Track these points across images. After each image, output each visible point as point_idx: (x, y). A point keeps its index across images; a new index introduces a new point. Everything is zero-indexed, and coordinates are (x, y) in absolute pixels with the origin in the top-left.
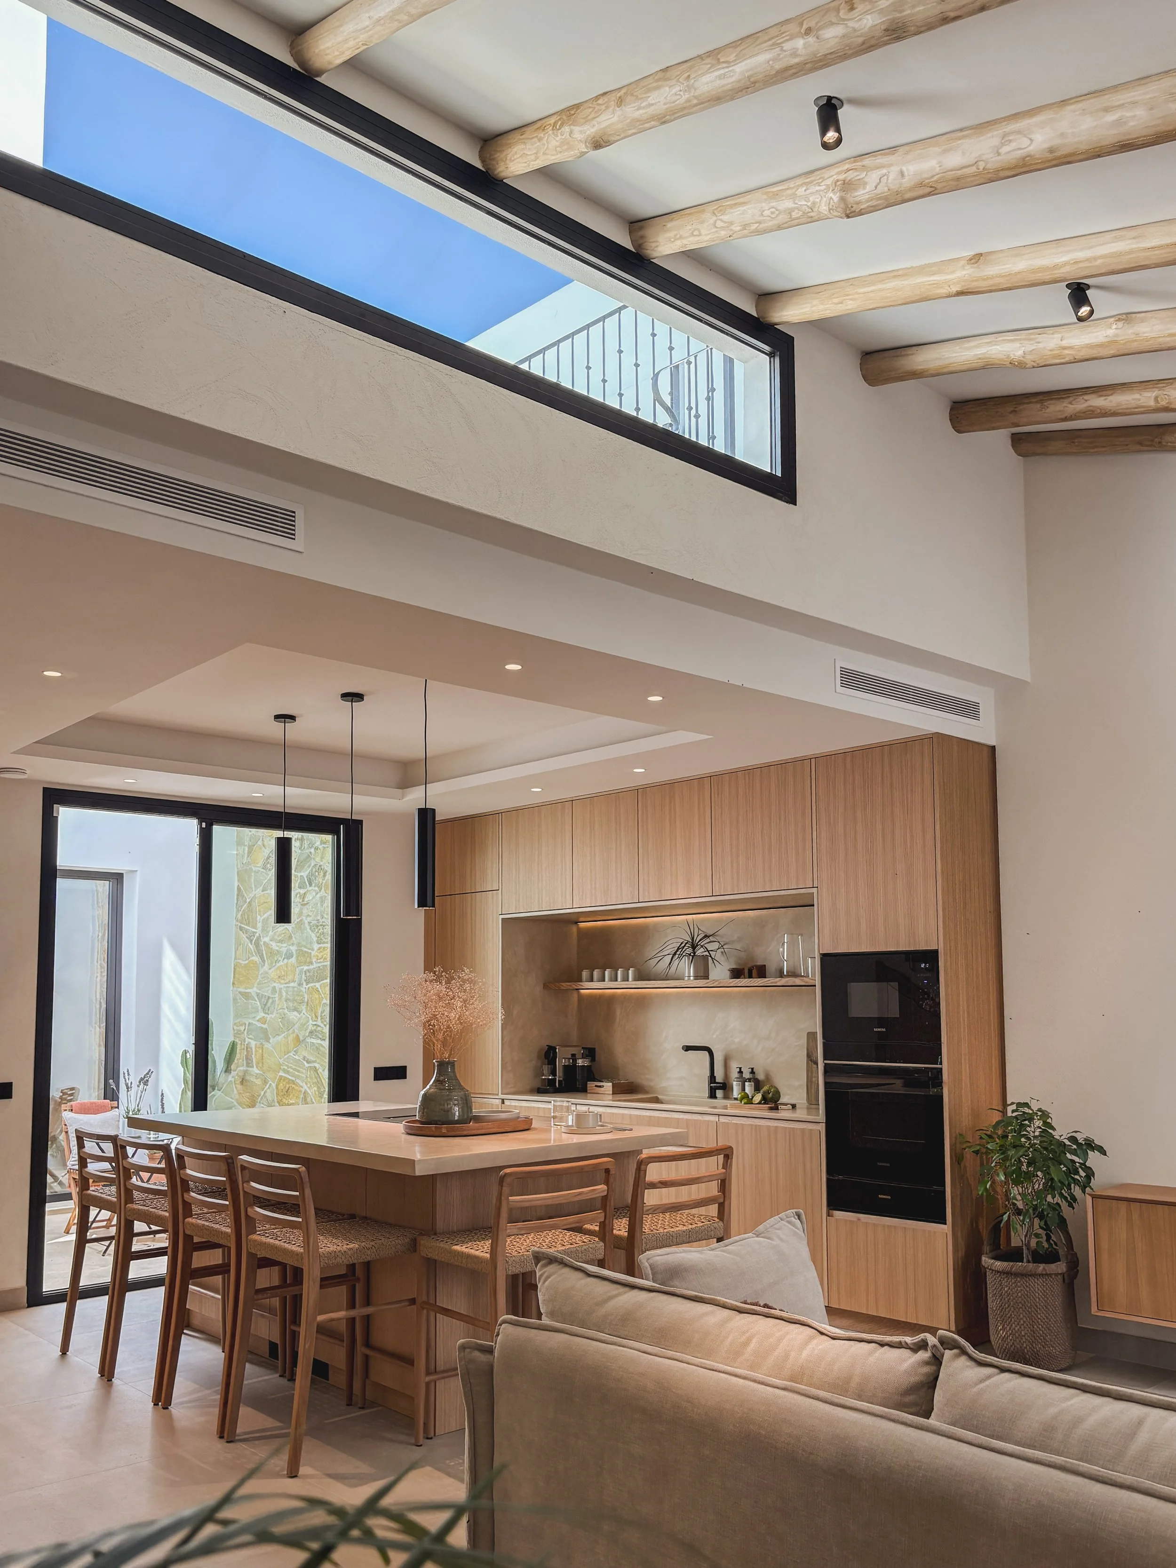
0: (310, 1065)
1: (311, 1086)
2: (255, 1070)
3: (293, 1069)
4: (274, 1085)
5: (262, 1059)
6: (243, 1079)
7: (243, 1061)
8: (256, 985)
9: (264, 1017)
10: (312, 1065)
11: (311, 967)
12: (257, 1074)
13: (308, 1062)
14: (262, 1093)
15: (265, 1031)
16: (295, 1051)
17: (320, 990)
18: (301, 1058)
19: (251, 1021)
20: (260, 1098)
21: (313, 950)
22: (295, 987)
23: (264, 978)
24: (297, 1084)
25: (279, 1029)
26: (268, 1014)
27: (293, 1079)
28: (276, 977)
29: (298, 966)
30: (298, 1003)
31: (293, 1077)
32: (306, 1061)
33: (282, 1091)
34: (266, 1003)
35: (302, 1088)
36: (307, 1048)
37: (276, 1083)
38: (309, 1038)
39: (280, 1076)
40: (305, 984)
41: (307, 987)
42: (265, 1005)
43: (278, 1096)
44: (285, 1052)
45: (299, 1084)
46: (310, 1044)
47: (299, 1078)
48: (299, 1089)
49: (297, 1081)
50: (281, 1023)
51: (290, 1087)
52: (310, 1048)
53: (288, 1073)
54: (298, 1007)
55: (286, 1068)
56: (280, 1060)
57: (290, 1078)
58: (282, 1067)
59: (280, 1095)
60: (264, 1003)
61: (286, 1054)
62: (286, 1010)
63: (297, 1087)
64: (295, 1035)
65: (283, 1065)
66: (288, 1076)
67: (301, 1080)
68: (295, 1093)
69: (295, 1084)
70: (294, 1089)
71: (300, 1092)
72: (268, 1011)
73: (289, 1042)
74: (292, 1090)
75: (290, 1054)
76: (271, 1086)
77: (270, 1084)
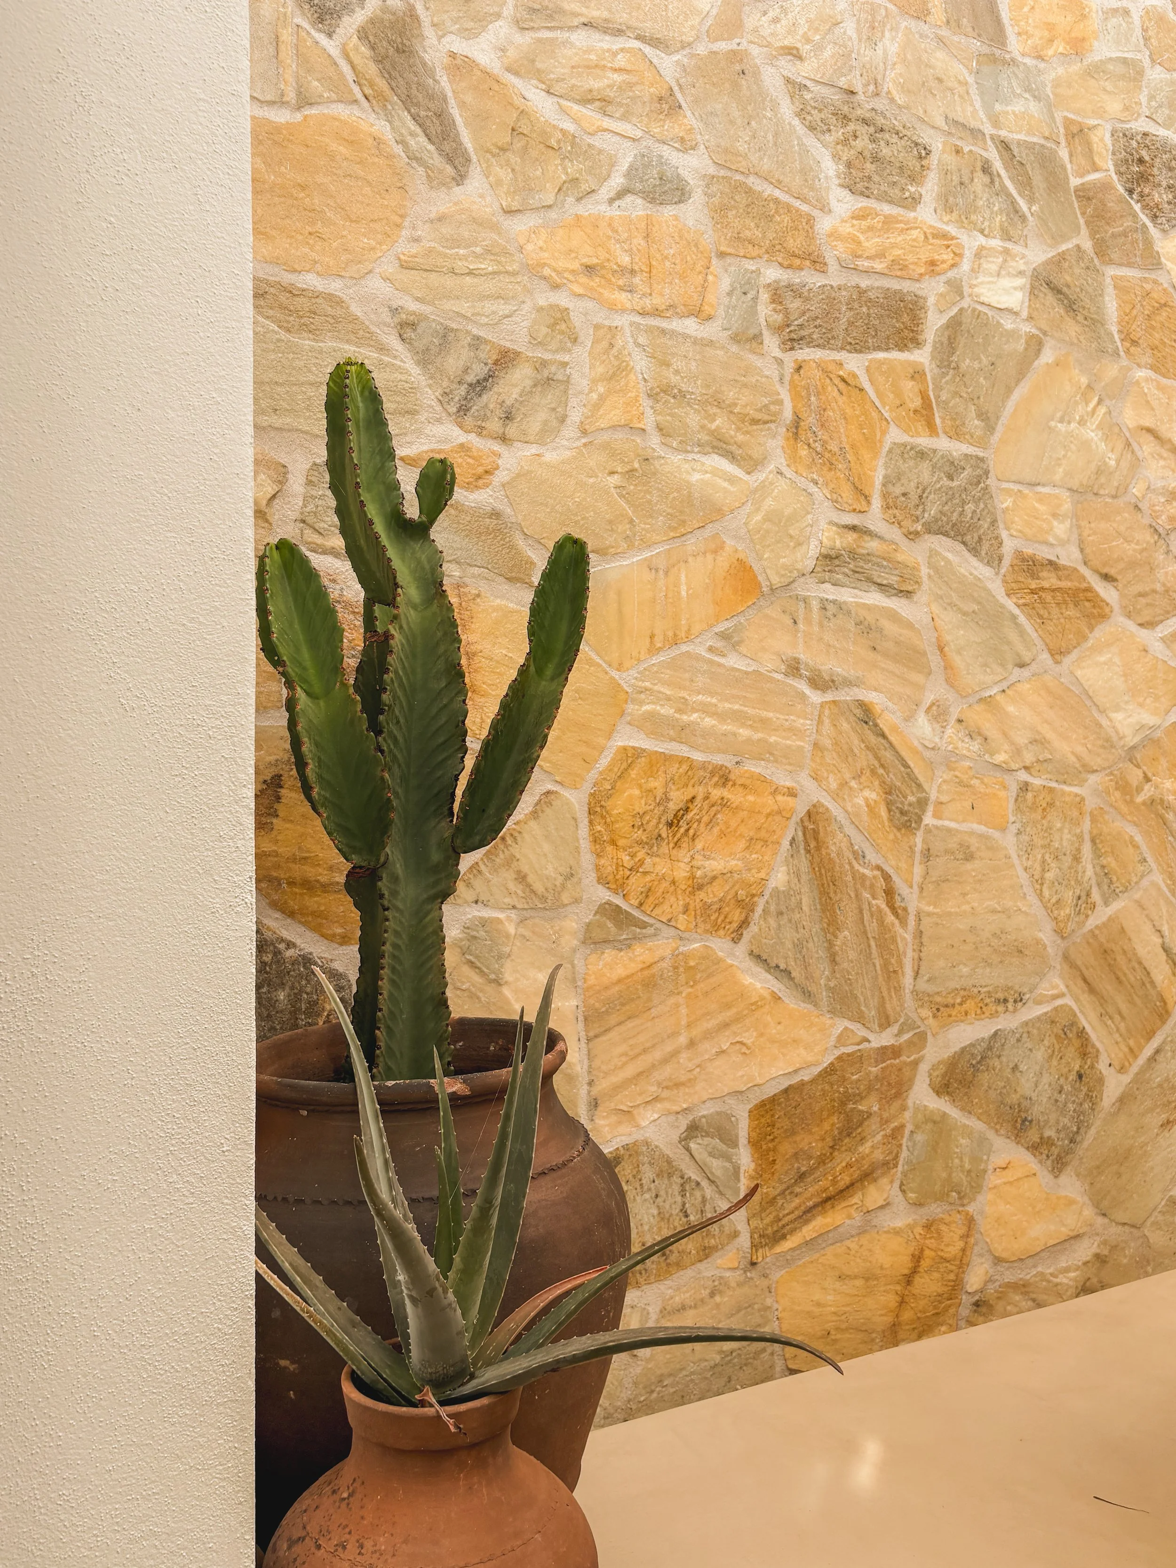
0: (829, 697)
1: (844, 784)
8: (388, 267)
10: (845, 695)
11: (812, 279)
13: (818, 682)
16: (719, 636)
17: (867, 385)
18: (769, 664)
21: (825, 209)
22: (711, 343)
24: (748, 782)
25: (610, 522)
26: (504, 439)
27: (718, 759)
28: (571, 267)
29: (722, 255)
30: (742, 418)
31: (719, 751)
32: (809, 679)
33: (639, 820)
34: (486, 380)
35: (795, 796)
36: (801, 626)
37: (587, 787)
38: (811, 581)
39: (625, 749)
40: (772, 344)
41: (789, 359)
42: (481, 386)
43: (609, 848)
44: (652, 637)
45: (771, 783)
46: (815, 605)
47: (765, 752)
48: (769, 803)
49: (753, 767)
50: (621, 496)
51: (700, 797)
52: (816, 629)
53: (683, 732)
54: (740, 437)
55: (666, 711)
56: (615, 674)
57: (698, 756)
58: (630, 708)
59: (621, 842)
60: (471, 378)
61: (660, 649)
62: (654, 440)
63: (751, 798)
64: (723, 562)
65: (643, 696)
66: (684, 751)
67: (776, 761)
68: (733, 824)
69: (734, 785)
70: (724, 803)
71: (778, 818)
72: (505, 426)
73: (684, 593)
74: (714, 808)
75: (684, 648)
76: (557, 803)
77: (548, 793)
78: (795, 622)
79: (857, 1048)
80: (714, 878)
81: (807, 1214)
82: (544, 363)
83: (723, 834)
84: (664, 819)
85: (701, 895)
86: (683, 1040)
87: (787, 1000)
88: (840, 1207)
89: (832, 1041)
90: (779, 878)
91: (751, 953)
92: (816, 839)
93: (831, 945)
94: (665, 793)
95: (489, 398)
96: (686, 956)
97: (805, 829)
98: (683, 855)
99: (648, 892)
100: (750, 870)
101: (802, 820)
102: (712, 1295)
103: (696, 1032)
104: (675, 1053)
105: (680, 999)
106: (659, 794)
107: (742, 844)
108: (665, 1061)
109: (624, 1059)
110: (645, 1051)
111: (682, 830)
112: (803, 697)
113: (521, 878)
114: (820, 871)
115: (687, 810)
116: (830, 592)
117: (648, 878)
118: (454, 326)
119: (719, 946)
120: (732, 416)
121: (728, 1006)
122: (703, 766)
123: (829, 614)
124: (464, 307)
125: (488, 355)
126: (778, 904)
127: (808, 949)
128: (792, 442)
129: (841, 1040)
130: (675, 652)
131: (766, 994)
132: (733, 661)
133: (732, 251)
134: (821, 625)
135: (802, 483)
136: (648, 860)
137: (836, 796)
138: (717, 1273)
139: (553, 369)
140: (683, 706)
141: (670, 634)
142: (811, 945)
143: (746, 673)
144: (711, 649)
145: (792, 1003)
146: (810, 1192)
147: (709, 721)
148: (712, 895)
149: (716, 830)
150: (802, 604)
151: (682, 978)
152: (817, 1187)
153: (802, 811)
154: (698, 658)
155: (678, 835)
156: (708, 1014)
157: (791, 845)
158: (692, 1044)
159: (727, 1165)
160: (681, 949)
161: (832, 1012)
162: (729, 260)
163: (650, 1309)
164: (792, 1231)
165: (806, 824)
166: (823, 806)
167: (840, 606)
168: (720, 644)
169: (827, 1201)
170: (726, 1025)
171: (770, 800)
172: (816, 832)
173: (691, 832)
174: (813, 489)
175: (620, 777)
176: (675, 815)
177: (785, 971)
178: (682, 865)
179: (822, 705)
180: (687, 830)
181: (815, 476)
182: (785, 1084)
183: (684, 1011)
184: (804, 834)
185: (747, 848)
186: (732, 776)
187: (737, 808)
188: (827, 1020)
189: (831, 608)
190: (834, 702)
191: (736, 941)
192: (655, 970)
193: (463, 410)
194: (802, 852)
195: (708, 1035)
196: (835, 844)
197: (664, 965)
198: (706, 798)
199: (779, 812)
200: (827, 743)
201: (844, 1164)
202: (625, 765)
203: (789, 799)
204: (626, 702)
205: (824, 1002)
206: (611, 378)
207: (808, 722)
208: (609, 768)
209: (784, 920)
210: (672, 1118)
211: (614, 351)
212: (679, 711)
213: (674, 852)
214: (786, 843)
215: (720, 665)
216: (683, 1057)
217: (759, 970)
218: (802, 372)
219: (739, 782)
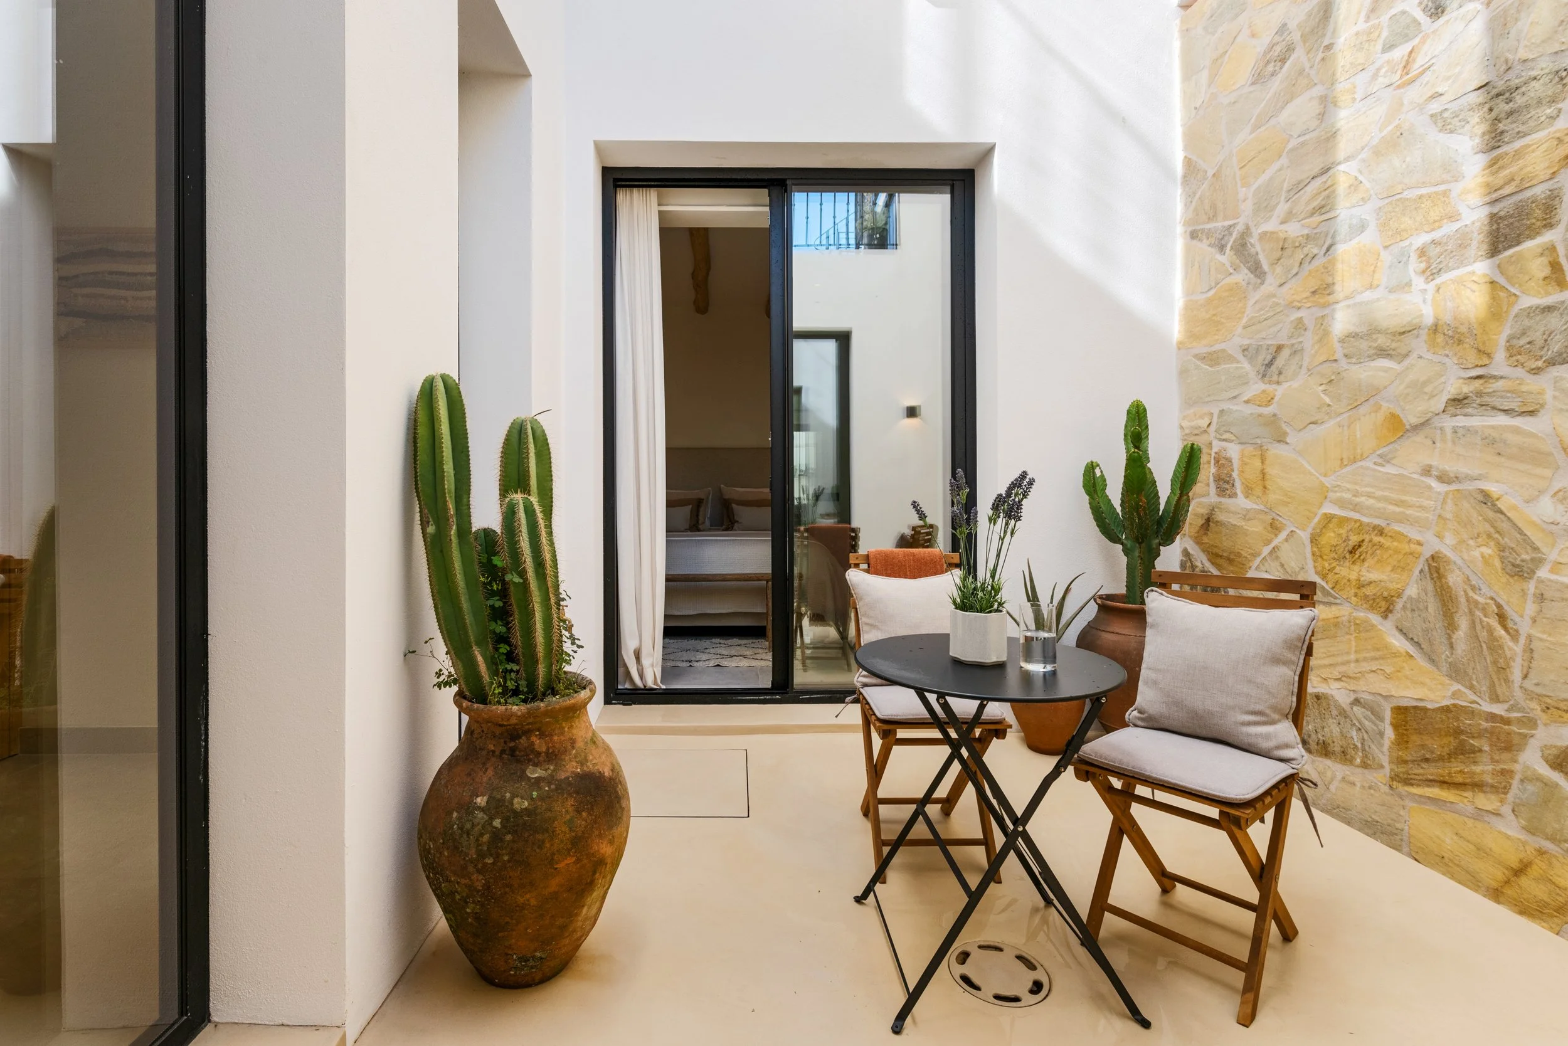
0: (1454, 487)
1: (1462, 542)
2: (1241, 502)
3: (1378, 499)
4: (1304, 536)
5: (1263, 479)
6: (1208, 520)
7: (1208, 485)
8: (1239, 330)
9: (1264, 391)
10: (1468, 486)
12: (1248, 511)
13: (1446, 479)
14: (1266, 551)
15: (1272, 422)
16: (1380, 456)
18: (1412, 469)
19: (1225, 406)
20: (1258, 560)
23: (1261, 309)
24: (1393, 535)
25: (1318, 408)
26: (1278, 383)
27: (1376, 522)
28: (1305, 296)
29: (1386, 247)
30: (1394, 334)
31: (1377, 517)
32: (1437, 477)
33: (1334, 548)
34: (1272, 361)
35: (1422, 545)
36: (1438, 444)
37: (1310, 530)
38: (1445, 417)
39: (1325, 514)
40: (1419, 282)
41: (1431, 287)
42: (1270, 364)
43: (1320, 559)
44: (1342, 460)
45: (1406, 536)
46: (1449, 431)
47: (1403, 519)
48: (1406, 548)
49: (1397, 527)
50: (1325, 394)
51: (1367, 540)
52: (1450, 444)
53: (1356, 508)
54: (1394, 345)
55: (1347, 496)
56: (1323, 479)
57: (1365, 520)
58: (1331, 495)
59: (1325, 557)
60: (1266, 362)
61: (1346, 465)
62: (1343, 363)
63: (1395, 544)
64: (1381, 416)
65: (1336, 489)
66: (1356, 516)
67: (1412, 525)
68: (1385, 557)
69: (1386, 536)
70: (1381, 546)
71: (1411, 556)
72: (1279, 377)
73: (1358, 436)
74: (1375, 547)
75: (1360, 464)
76: (1295, 536)
77: (1292, 531)
78: (1434, 443)
79: (1470, 705)
80: (1371, 583)
81: (1430, 782)
82: (1293, 345)
83: (1379, 561)
84: (1346, 549)
85: (1364, 590)
86: (1353, 657)
87: (1419, 660)
88: (1453, 792)
89: (1450, 693)
90: (1412, 591)
91: (1397, 627)
92: (1438, 572)
93: (1450, 637)
94: (1347, 537)
95: (1273, 368)
96: (1355, 618)
97: (1429, 565)
98: (1356, 568)
99: (1337, 583)
100: (1392, 582)
101: (1427, 560)
102: (1370, 788)
103: (1361, 656)
104: (1348, 662)
105: (1352, 637)
106: (1344, 536)
107: (1389, 568)
108: (1343, 664)
109: (1325, 655)
110: (1333, 655)
111: (1357, 556)
112: (1430, 488)
113: (1282, 565)
114: (1441, 591)
115: (1360, 546)
116: (1461, 421)
117: (1337, 576)
118: (1261, 343)
119: (1375, 618)
120: (1387, 336)
121: (1378, 650)
122: (1368, 525)
123: (1459, 435)
124: (1263, 335)
125: (1273, 350)
126: (1411, 605)
127: (1432, 635)
128: (1432, 335)
129: (1455, 695)
130: (1355, 466)
131: (1402, 651)
132: (1390, 469)
133: (1393, 241)
134: (1454, 442)
135: (1436, 358)
136: (1338, 568)
137: (1454, 549)
138: (1375, 780)
139: (1296, 346)
140: (1356, 494)
141: (1352, 457)
142: (1435, 633)
143: (1395, 475)
144: (1375, 463)
145: (1421, 662)
146: (1431, 771)
147: (1371, 502)
148: (1368, 591)
149: (1376, 559)
150: (1439, 431)
151: (1353, 628)
152: (1436, 771)
153: (1428, 554)
154: (1368, 468)
155: (1355, 558)
156: (1367, 649)
157: (1420, 573)
158: (1357, 661)
159: (1375, 728)
160: (1354, 614)
161: (1451, 677)
162: (1391, 248)
163: (1337, 773)
164: (1418, 785)
165: (1431, 562)
166: (1442, 553)
167: (1468, 429)
168: (1380, 461)
169: (1443, 783)
170: (1376, 659)
171: (1407, 547)
172: (1437, 570)
173: (1362, 557)
174: (1446, 360)
175: (1324, 527)
176: (1353, 548)
177: (1417, 643)
178: (1355, 573)
179: (1447, 493)
180: (1360, 556)
181: (1447, 352)
182: (1415, 704)
183: (1353, 643)
184: (1429, 569)
185: (1392, 570)
186: (1386, 531)
187: (1387, 548)
188: (1447, 680)
189: (1461, 432)
190: (1458, 490)
191: (1385, 617)
192: (1339, 620)
193: (1264, 376)
194: (1428, 578)
195: (1365, 659)
196: (1454, 579)
197: (1344, 618)
198: (1370, 541)
199: (1411, 554)
200: (1449, 516)
201: (1458, 769)
202: (1326, 522)
203: (1418, 546)
204: (1327, 492)
205: (1445, 669)
206: (1320, 341)
207: (1432, 503)
208: (1319, 522)
209: (1416, 614)
210: (1348, 692)
211: (1323, 327)
212: (1355, 496)
213: (1352, 566)
214: (1417, 572)
215: (1380, 471)
216: (1352, 665)
217: (1402, 638)
218: (1440, 291)
219: (1389, 534)
